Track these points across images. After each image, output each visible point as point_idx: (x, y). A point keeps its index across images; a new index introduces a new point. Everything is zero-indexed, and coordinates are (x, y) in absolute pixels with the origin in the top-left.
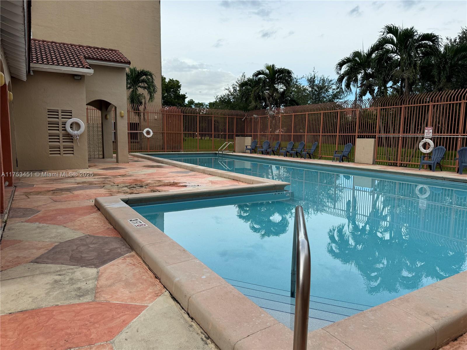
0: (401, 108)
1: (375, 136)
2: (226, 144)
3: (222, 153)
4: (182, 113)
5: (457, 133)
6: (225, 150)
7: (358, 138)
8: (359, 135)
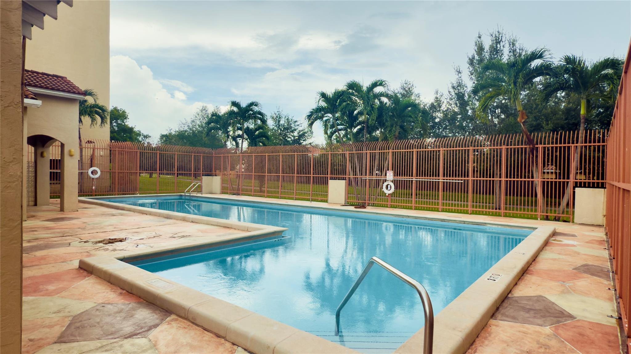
0: (367, 153)
1: (346, 177)
2: (194, 185)
3: (189, 194)
4: (138, 149)
5: (412, 176)
6: (193, 191)
7: (331, 179)
8: (331, 177)
